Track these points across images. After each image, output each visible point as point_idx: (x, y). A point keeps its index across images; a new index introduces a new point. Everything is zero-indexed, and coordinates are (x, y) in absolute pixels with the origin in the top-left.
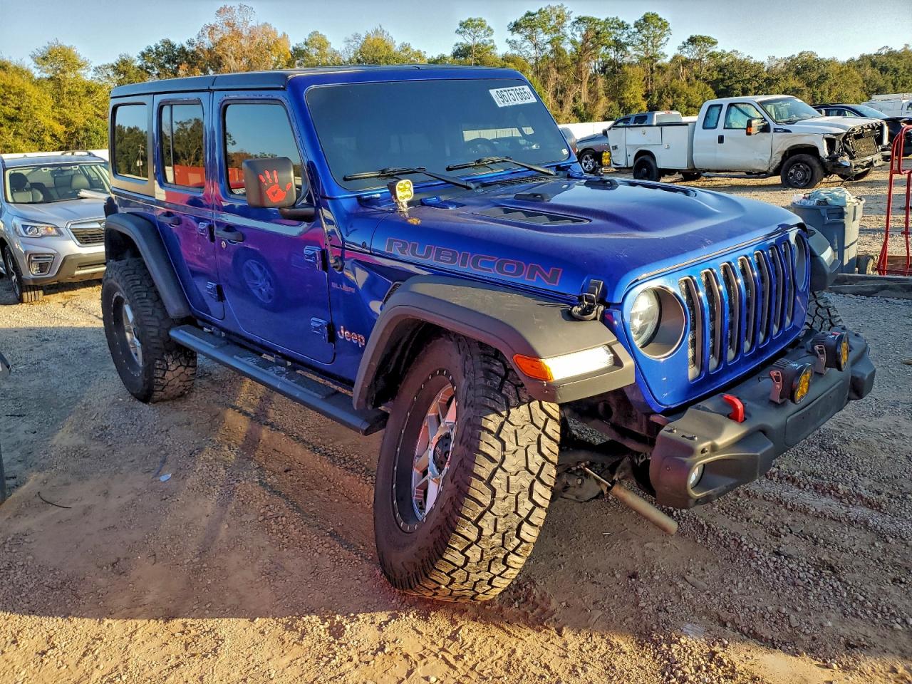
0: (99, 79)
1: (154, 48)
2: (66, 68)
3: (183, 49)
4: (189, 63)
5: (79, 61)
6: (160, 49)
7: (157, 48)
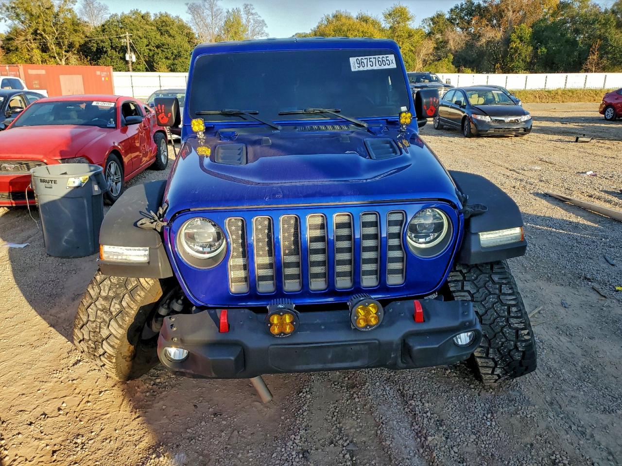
0: (424, 27)
1: (460, 5)
2: (401, 20)
3: (479, 5)
4: (481, 15)
5: (409, 16)
6: (463, 6)
7: (462, 5)
